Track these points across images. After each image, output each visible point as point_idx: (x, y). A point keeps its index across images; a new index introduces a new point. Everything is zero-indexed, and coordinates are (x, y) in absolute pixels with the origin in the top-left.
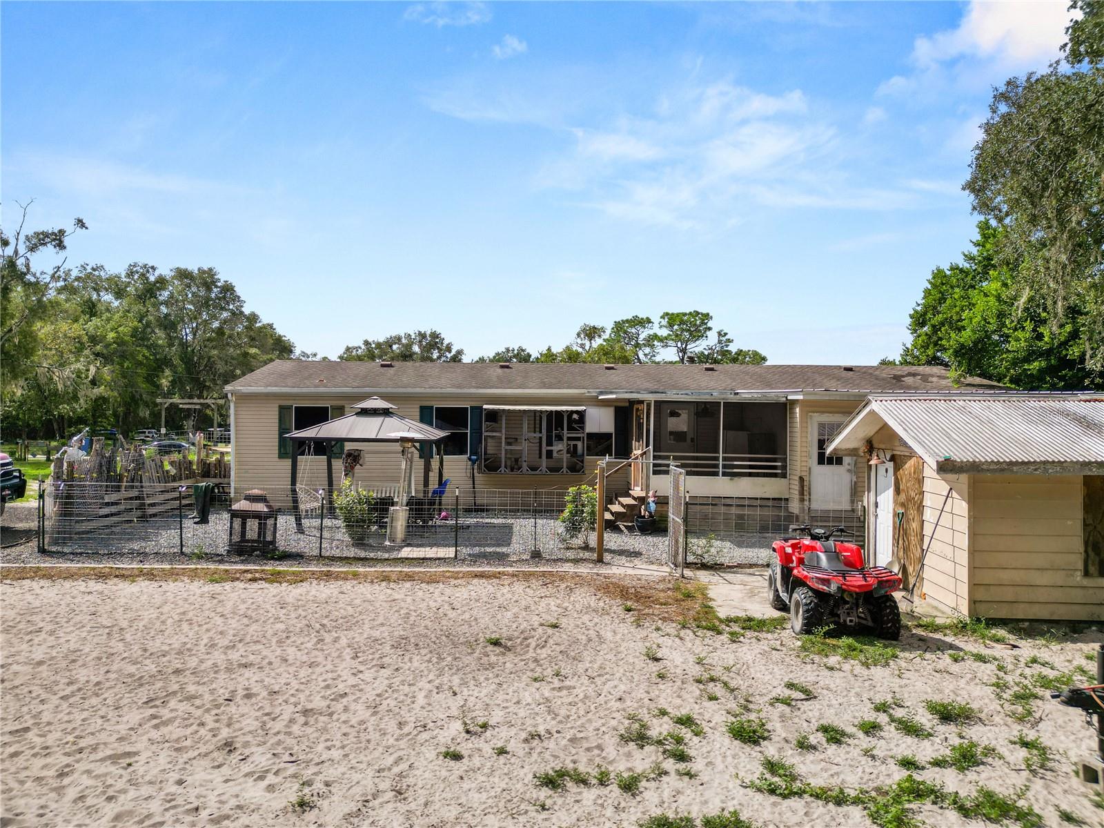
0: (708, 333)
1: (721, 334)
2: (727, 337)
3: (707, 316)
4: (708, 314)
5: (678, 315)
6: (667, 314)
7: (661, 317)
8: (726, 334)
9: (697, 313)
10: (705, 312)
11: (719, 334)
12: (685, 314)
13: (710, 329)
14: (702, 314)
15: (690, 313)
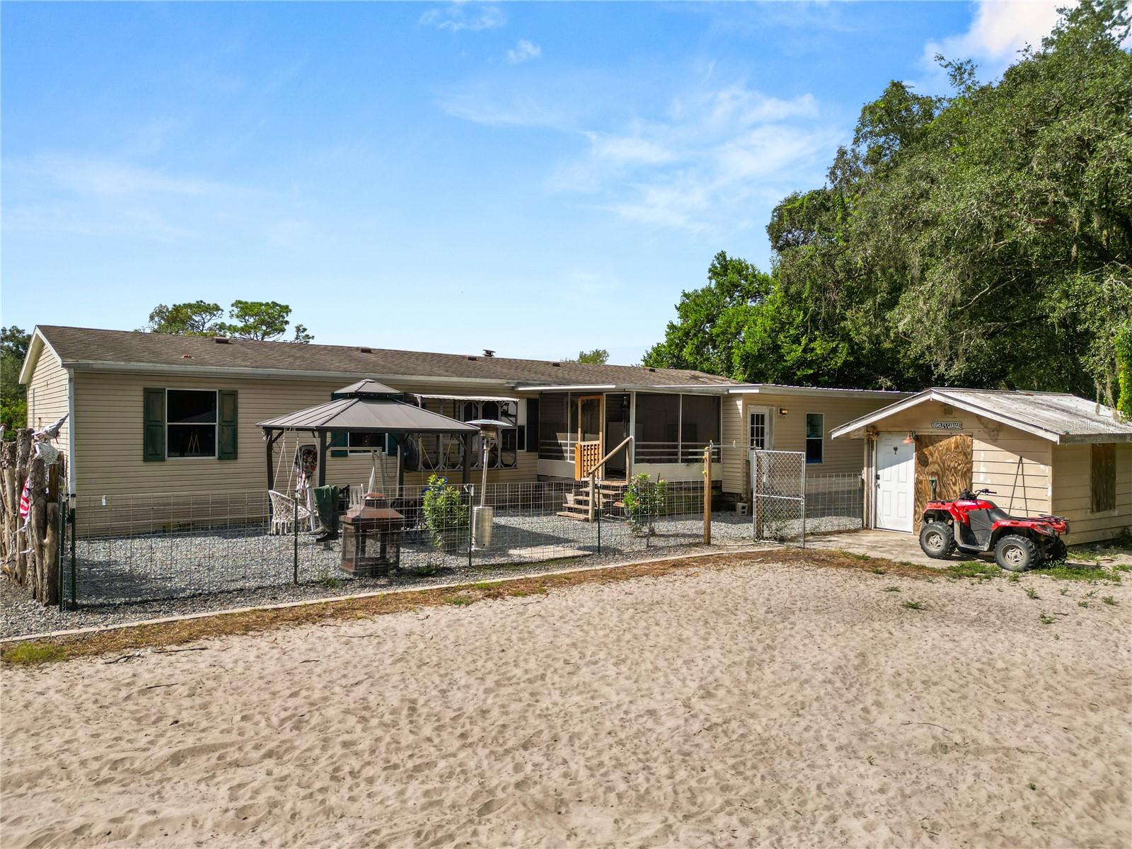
0: (286, 327)
1: (299, 329)
2: (306, 333)
3: (286, 309)
4: (287, 307)
5: (253, 304)
6: (240, 302)
7: (233, 305)
8: (305, 330)
9: (275, 304)
10: (283, 303)
11: (298, 329)
12: (261, 304)
13: (287, 323)
14: (280, 306)
15: (267, 304)
